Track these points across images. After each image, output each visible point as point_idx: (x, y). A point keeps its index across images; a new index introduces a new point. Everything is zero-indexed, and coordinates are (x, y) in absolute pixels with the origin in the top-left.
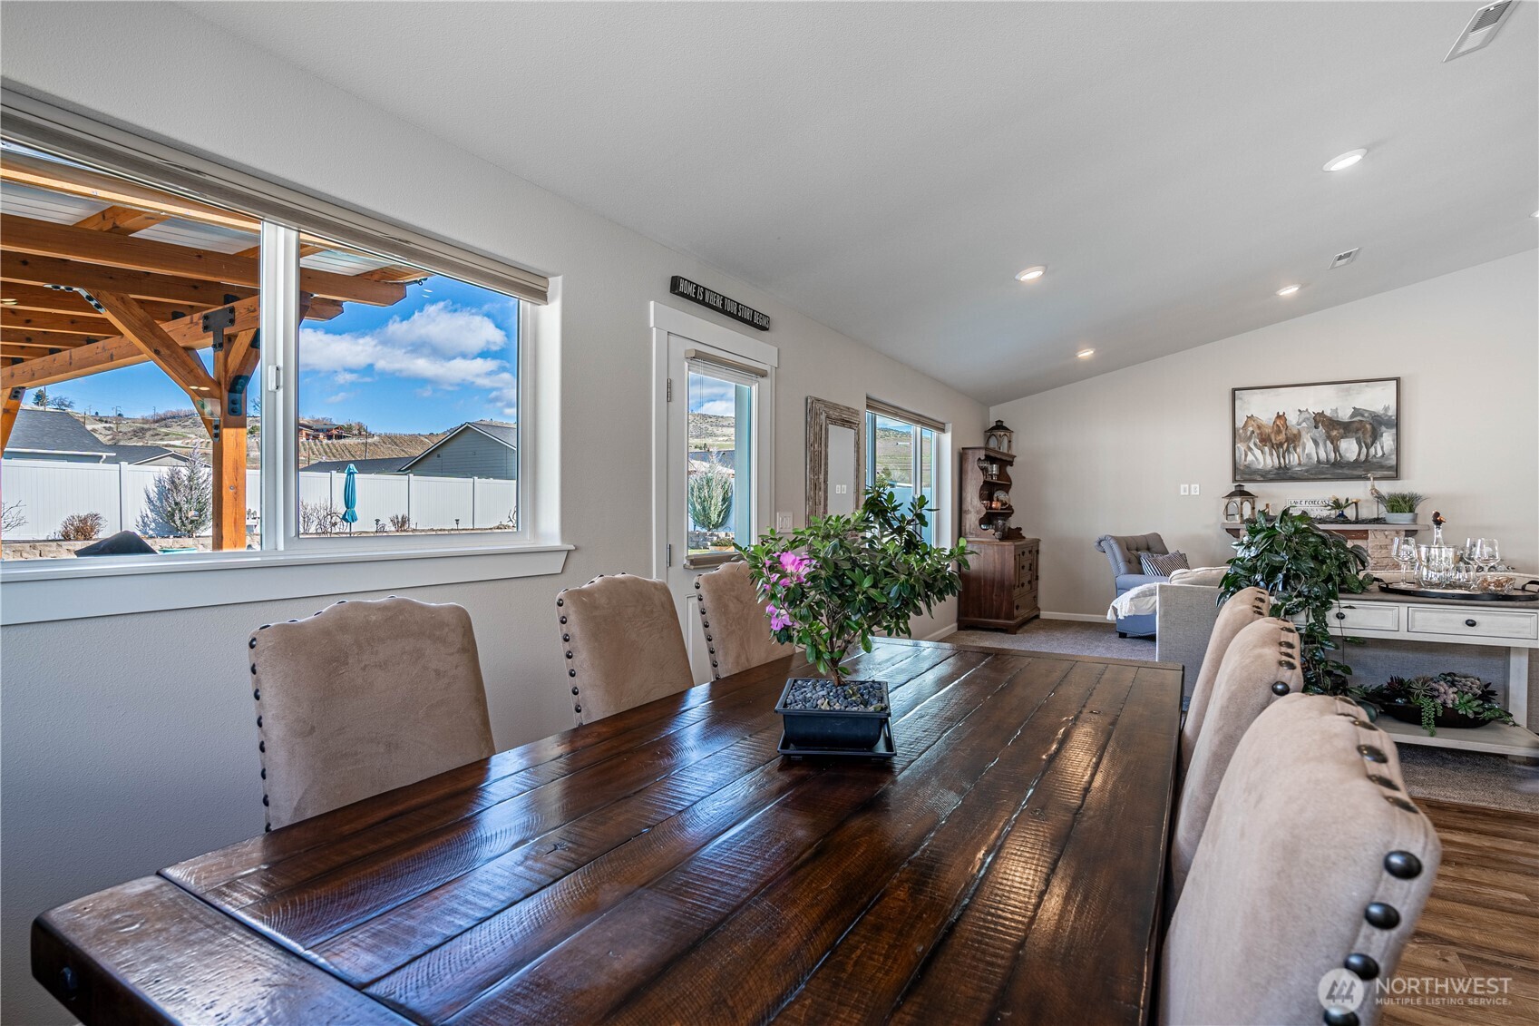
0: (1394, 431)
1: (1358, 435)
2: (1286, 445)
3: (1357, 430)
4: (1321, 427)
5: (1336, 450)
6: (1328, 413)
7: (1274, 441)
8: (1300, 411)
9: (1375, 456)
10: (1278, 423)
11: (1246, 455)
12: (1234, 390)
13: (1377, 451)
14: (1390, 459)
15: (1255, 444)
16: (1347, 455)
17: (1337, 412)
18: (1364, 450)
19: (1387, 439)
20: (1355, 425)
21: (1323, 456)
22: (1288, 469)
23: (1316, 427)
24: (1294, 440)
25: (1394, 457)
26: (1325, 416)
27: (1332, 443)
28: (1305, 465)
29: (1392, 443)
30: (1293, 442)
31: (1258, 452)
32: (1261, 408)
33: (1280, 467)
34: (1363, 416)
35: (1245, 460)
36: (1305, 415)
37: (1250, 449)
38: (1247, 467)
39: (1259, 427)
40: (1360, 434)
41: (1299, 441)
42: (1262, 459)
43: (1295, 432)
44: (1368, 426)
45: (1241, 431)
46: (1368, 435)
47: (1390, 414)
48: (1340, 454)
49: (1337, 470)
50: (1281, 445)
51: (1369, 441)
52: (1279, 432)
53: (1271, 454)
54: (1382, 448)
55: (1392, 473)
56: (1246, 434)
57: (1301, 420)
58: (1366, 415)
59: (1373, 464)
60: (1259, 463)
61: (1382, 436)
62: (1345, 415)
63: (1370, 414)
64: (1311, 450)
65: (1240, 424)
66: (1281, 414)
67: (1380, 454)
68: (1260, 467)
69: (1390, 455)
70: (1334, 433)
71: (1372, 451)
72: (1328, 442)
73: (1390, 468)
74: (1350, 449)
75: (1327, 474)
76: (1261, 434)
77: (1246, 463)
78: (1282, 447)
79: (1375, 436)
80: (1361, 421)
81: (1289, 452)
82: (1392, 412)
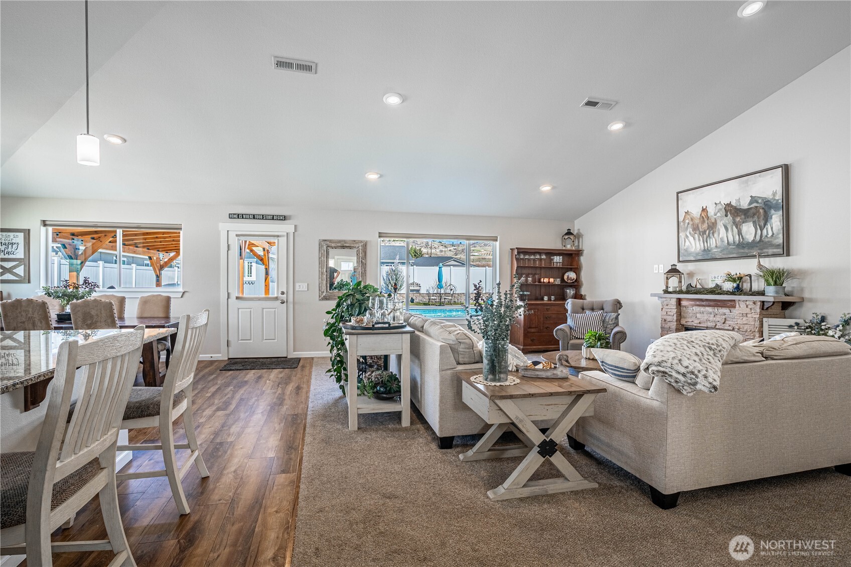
0: (780, 213)
1: (754, 219)
2: (708, 231)
3: (754, 214)
4: (729, 215)
5: (740, 233)
6: (734, 203)
7: (701, 230)
8: (716, 204)
9: (766, 236)
10: (703, 215)
11: (685, 241)
12: (678, 193)
13: (768, 231)
14: (778, 238)
15: (690, 233)
16: (747, 237)
17: (739, 202)
18: (759, 231)
19: (776, 221)
20: (753, 210)
21: (731, 239)
22: (709, 251)
23: (726, 216)
24: (712, 227)
25: (781, 236)
26: (732, 206)
27: (737, 227)
28: (719, 248)
29: (779, 224)
30: (712, 229)
31: (691, 238)
32: (693, 204)
33: (705, 250)
34: (757, 202)
35: (684, 245)
36: (719, 207)
37: (687, 237)
38: (686, 250)
39: (692, 220)
40: (756, 218)
41: (716, 228)
42: (694, 245)
43: (713, 221)
44: (761, 211)
45: (682, 224)
46: (761, 218)
47: (777, 198)
48: (742, 236)
49: (743, 250)
50: (704, 232)
51: (762, 224)
52: (703, 222)
53: (699, 240)
54: (772, 228)
55: (780, 251)
56: (684, 224)
57: (717, 211)
58: (760, 201)
59: (766, 243)
60: (692, 247)
61: (771, 218)
62: (744, 205)
63: (763, 200)
64: (724, 235)
65: (681, 219)
66: (704, 208)
67: (770, 234)
68: (693, 250)
69: (778, 234)
70: (738, 219)
71: (765, 231)
72: (734, 227)
73: (777, 246)
74: (749, 231)
75: (733, 254)
76: (693, 224)
77: (685, 248)
78: (705, 234)
79: (767, 219)
80: (756, 207)
81: (710, 238)
82: (779, 197)
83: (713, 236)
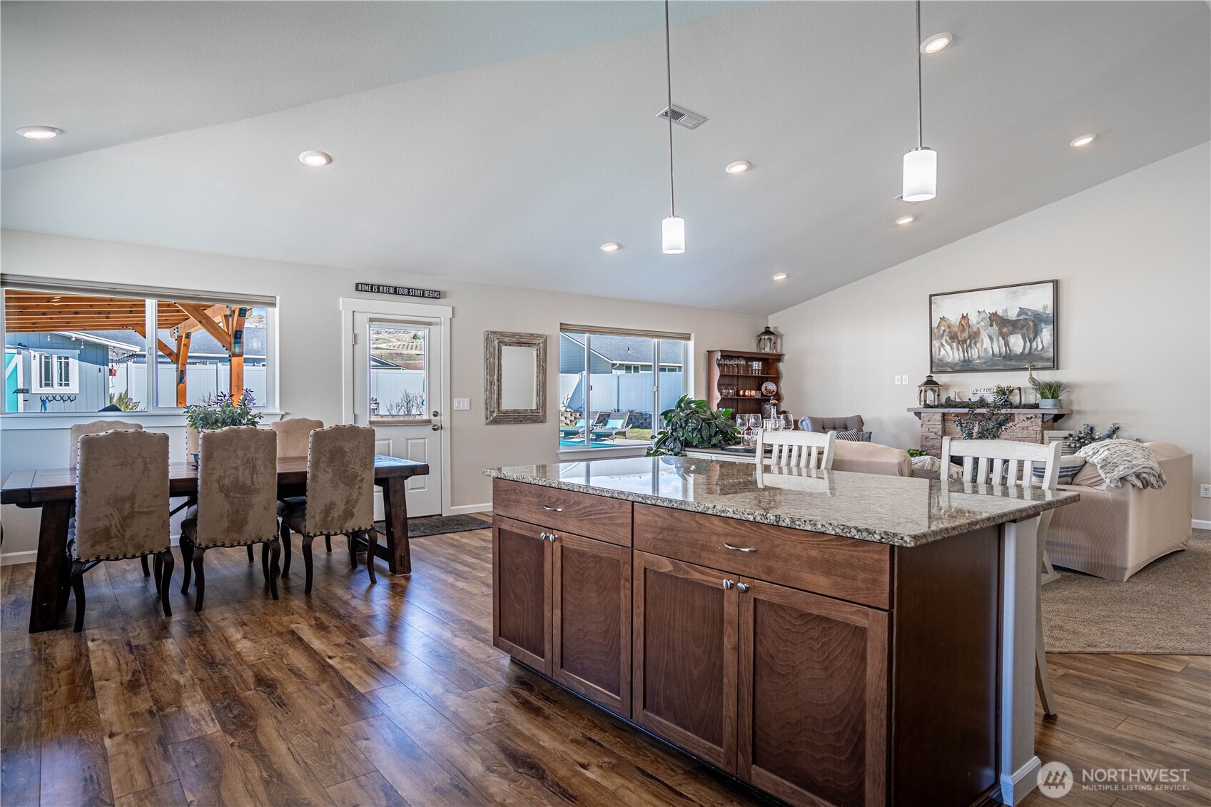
0: (1051, 327)
1: (1023, 332)
2: (969, 341)
3: (1023, 327)
4: (995, 325)
5: (1007, 344)
6: (1000, 313)
7: (960, 339)
8: (979, 312)
9: (1036, 349)
10: (963, 323)
11: (940, 351)
12: (931, 296)
13: (1038, 344)
14: (1048, 352)
15: (946, 341)
17: (1007, 312)
18: (1028, 344)
19: (1046, 334)
20: (1021, 323)
21: (996, 350)
22: (971, 362)
23: (991, 325)
24: (974, 336)
25: (1051, 349)
26: (998, 316)
27: (1003, 339)
28: (983, 358)
29: (1050, 337)
30: (974, 338)
31: (948, 347)
32: (951, 310)
33: (965, 360)
34: (1027, 315)
35: (939, 355)
36: (983, 315)
37: (942, 345)
38: (940, 360)
39: (949, 327)
40: (1025, 331)
41: (979, 338)
42: (951, 354)
43: (975, 330)
44: (1031, 323)
45: (936, 330)
46: (1031, 331)
47: (1048, 312)
48: (1009, 348)
49: (1008, 362)
50: (965, 341)
51: (1032, 336)
52: (964, 330)
53: (958, 349)
54: (1042, 342)
55: (1051, 364)
56: (939, 332)
57: (980, 320)
58: (1029, 313)
60: (949, 357)
61: (1041, 331)
62: (1013, 314)
63: (1032, 313)
64: (988, 345)
65: (935, 325)
66: (965, 315)
67: (1040, 347)
68: (950, 360)
69: (1048, 348)
70: (1005, 330)
72: (1000, 338)
73: (1047, 360)
74: (1017, 343)
75: (999, 365)
76: (950, 332)
77: (940, 357)
78: (966, 343)
79: (1037, 332)
80: (1026, 319)
81: (971, 348)
82: (1050, 311)
83: (976, 345)
